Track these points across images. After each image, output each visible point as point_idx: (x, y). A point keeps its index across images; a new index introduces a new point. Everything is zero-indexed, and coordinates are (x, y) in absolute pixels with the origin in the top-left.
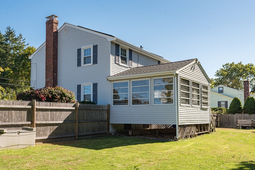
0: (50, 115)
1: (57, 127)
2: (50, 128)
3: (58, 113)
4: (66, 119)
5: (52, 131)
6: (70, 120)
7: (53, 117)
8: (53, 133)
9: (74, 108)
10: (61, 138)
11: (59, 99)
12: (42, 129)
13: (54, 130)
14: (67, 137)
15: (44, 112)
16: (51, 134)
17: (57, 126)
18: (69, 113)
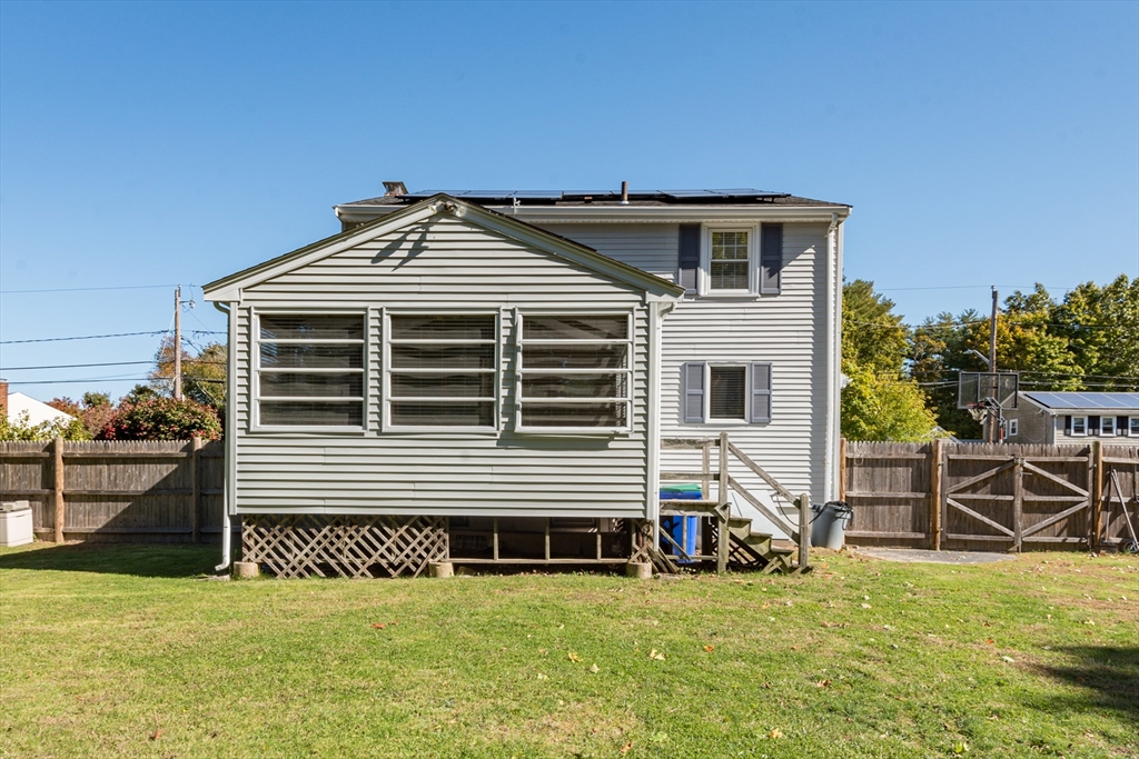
0: (106, 474)
1: (127, 504)
2: (108, 507)
3: (131, 469)
4: (158, 484)
5: (112, 515)
6: (173, 486)
7: (116, 479)
8: (115, 518)
9: (185, 455)
10: (145, 534)
11: (150, 432)
12: (85, 508)
13: (119, 511)
14: (164, 534)
15: (89, 467)
16: (111, 521)
17: (128, 501)
18: (167, 469)
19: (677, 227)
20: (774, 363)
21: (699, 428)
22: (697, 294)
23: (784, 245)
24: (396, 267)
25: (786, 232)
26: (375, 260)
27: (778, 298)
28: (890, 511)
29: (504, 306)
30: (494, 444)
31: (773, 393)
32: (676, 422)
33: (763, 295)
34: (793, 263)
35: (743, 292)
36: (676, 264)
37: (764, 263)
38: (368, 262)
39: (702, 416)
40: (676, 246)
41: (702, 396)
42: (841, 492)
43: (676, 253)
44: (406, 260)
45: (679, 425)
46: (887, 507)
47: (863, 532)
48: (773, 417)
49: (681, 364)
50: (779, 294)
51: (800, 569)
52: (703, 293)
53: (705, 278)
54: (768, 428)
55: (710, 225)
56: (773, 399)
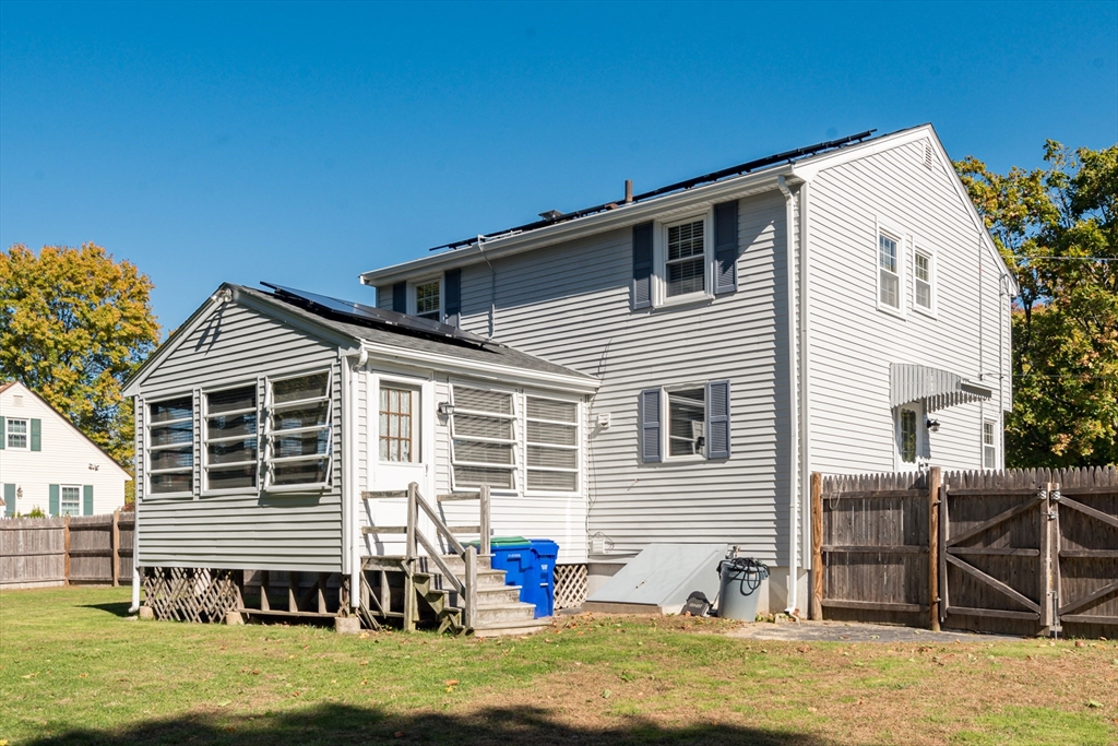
19: (631, 231)
20: (732, 381)
21: (658, 469)
22: (651, 307)
23: (741, 227)
24: (207, 352)
25: (742, 211)
26: (198, 347)
27: (736, 297)
28: (877, 572)
29: (260, 376)
30: (255, 503)
31: (732, 419)
32: (635, 463)
33: (718, 296)
34: (751, 248)
35: (699, 295)
36: (631, 274)
37: (718, 256)
38: (193, 351)
39: (659, 453)
40: (631, 253)
41: (658, 429)
42: (814, 544)
43: (631, 260)
44: (212, 344)
45: (639, 466)
46: (873, 566)
47: (845, 600)
48: (732, 449)
49: (638, 392)
50: (735, 292)
51: (465, 631)
52: (657, 304)
53: (659, 285)
54: (728, 464)
55: (663, 220)
56: (732, 426)
